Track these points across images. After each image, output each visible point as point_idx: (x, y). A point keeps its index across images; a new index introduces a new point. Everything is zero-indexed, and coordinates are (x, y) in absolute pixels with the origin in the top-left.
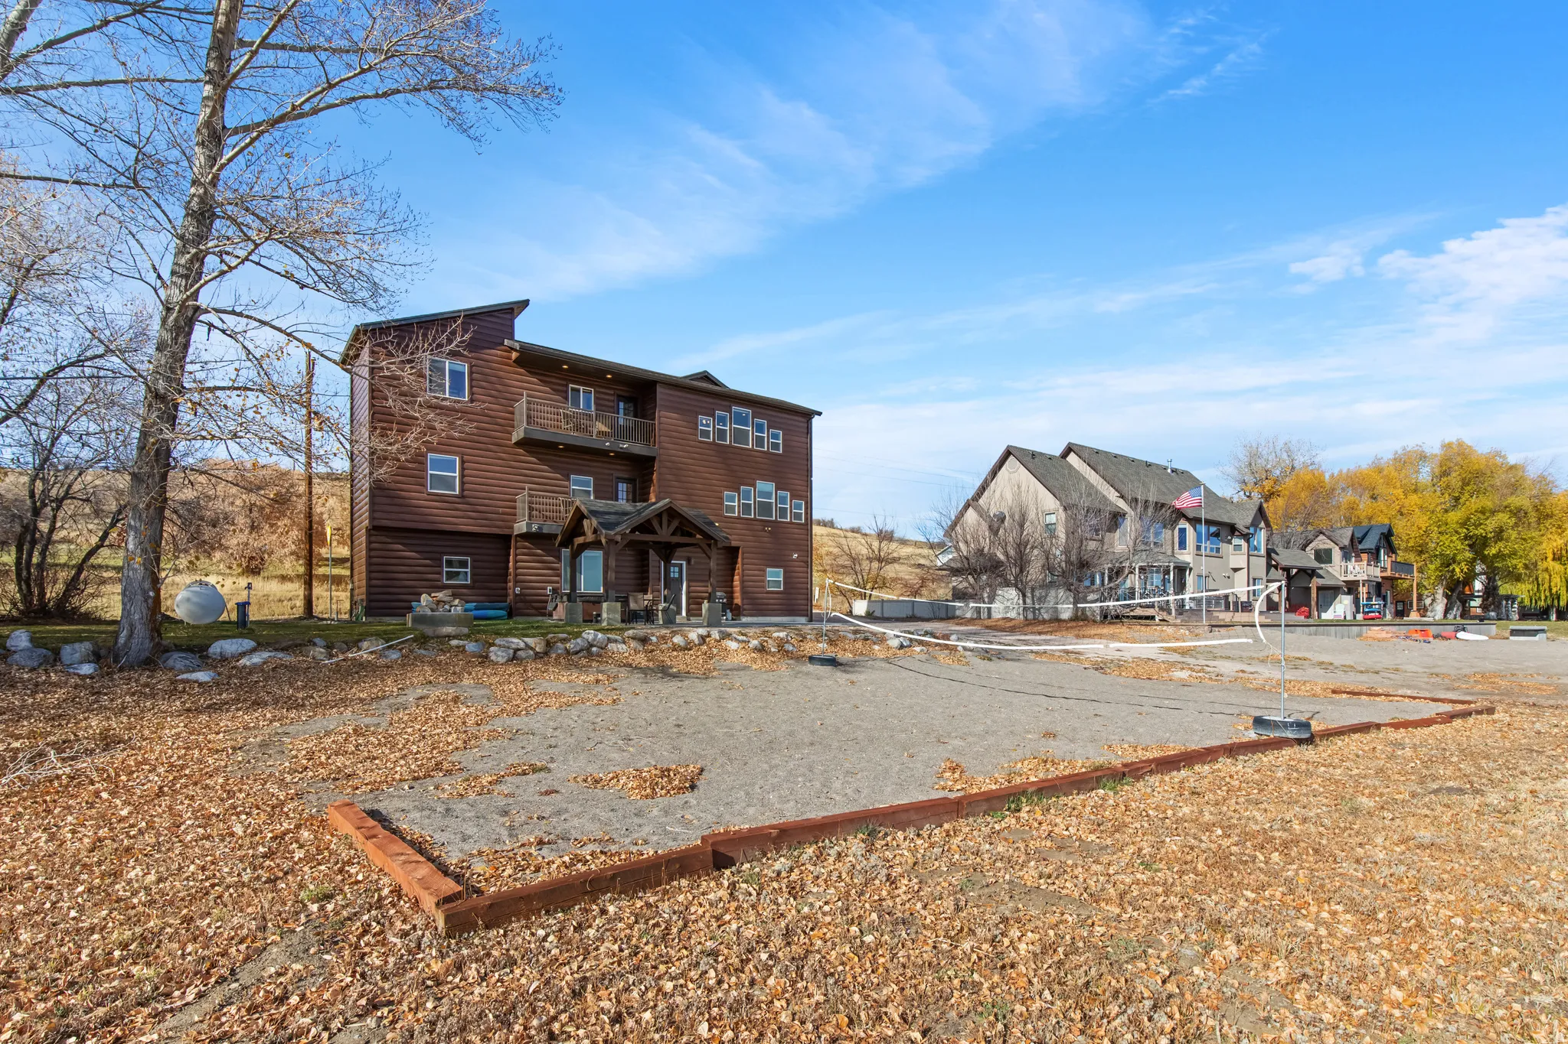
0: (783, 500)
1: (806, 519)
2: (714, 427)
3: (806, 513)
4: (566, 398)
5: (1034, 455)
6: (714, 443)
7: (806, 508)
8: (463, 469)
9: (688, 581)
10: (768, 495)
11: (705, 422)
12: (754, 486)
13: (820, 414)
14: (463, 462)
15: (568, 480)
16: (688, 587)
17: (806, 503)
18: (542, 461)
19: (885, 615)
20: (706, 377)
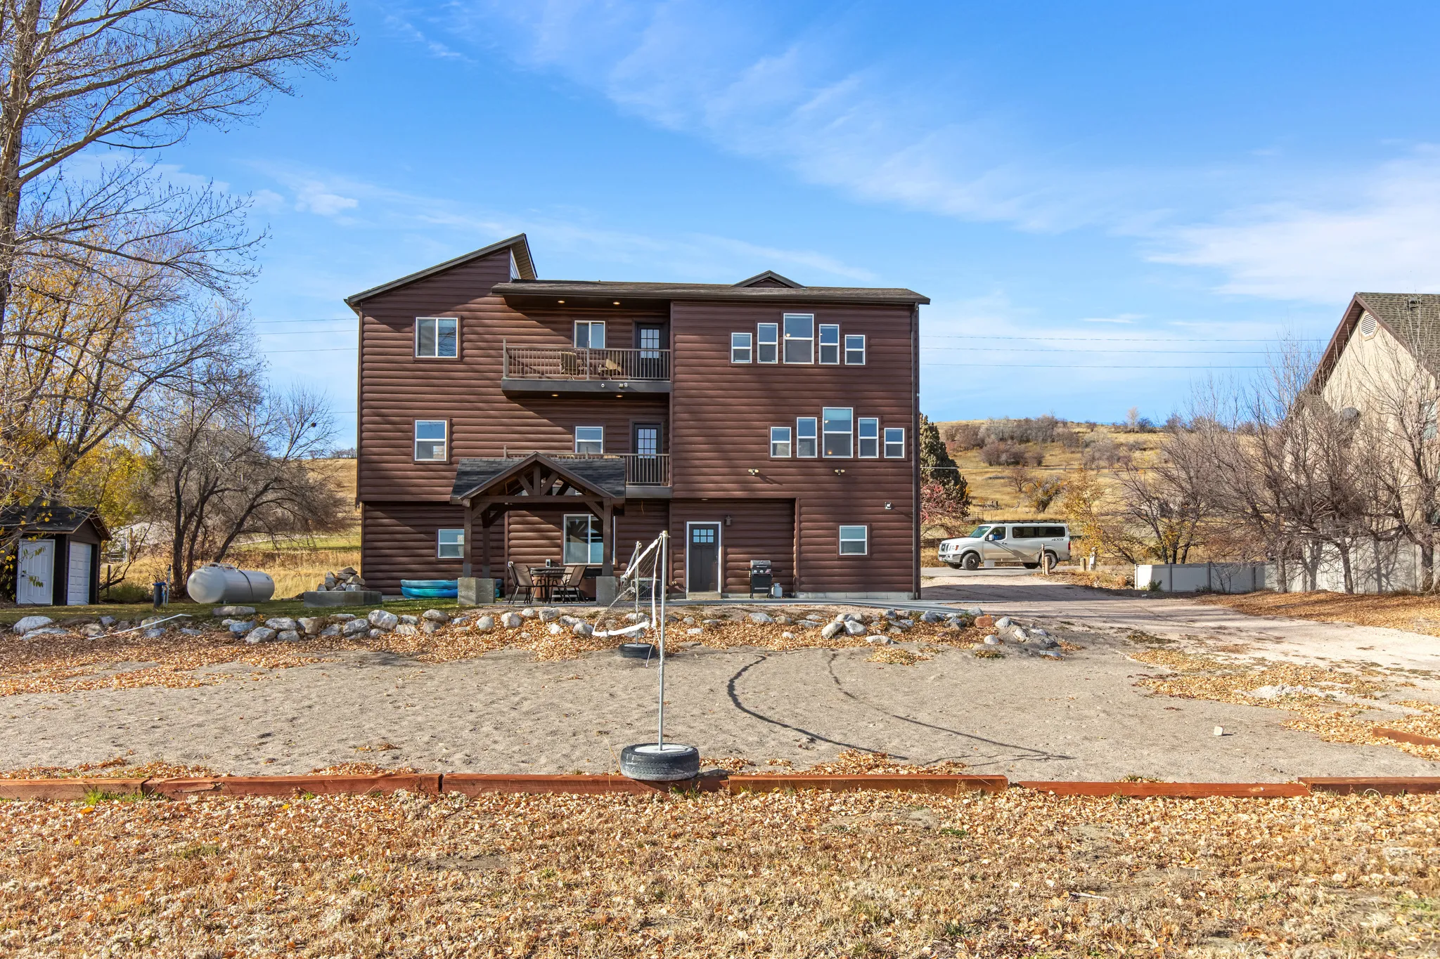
0: (869, 429)
1: (908, 452)
2: (755, 344)
3: (908, 445)
4: (571, 337)
5: (1412, 303)
6: (754, 365)
7: (908, 438)
8: (451, 433)
9: (725, 546)
10: (843, 424)
11: (740, 341)
12: (819, 415)
13: (926, 301)
14: (451, 425)
15: (573, 432)
16: (725, 554)
17: (908, 431)
18: (541, 414)
19: (1176, 588)
20: (770, 279)
